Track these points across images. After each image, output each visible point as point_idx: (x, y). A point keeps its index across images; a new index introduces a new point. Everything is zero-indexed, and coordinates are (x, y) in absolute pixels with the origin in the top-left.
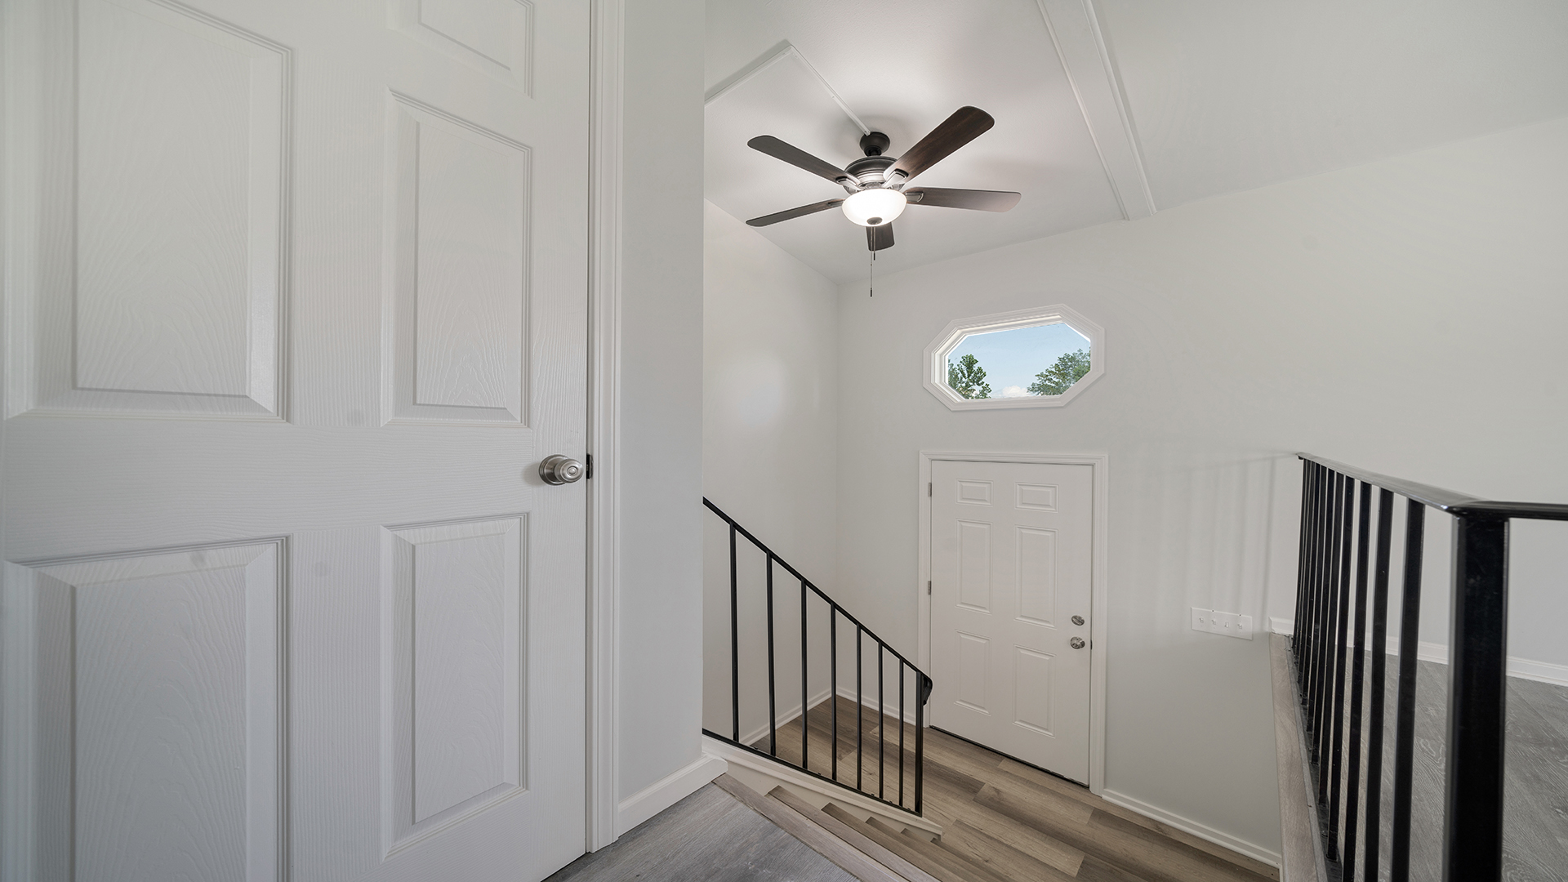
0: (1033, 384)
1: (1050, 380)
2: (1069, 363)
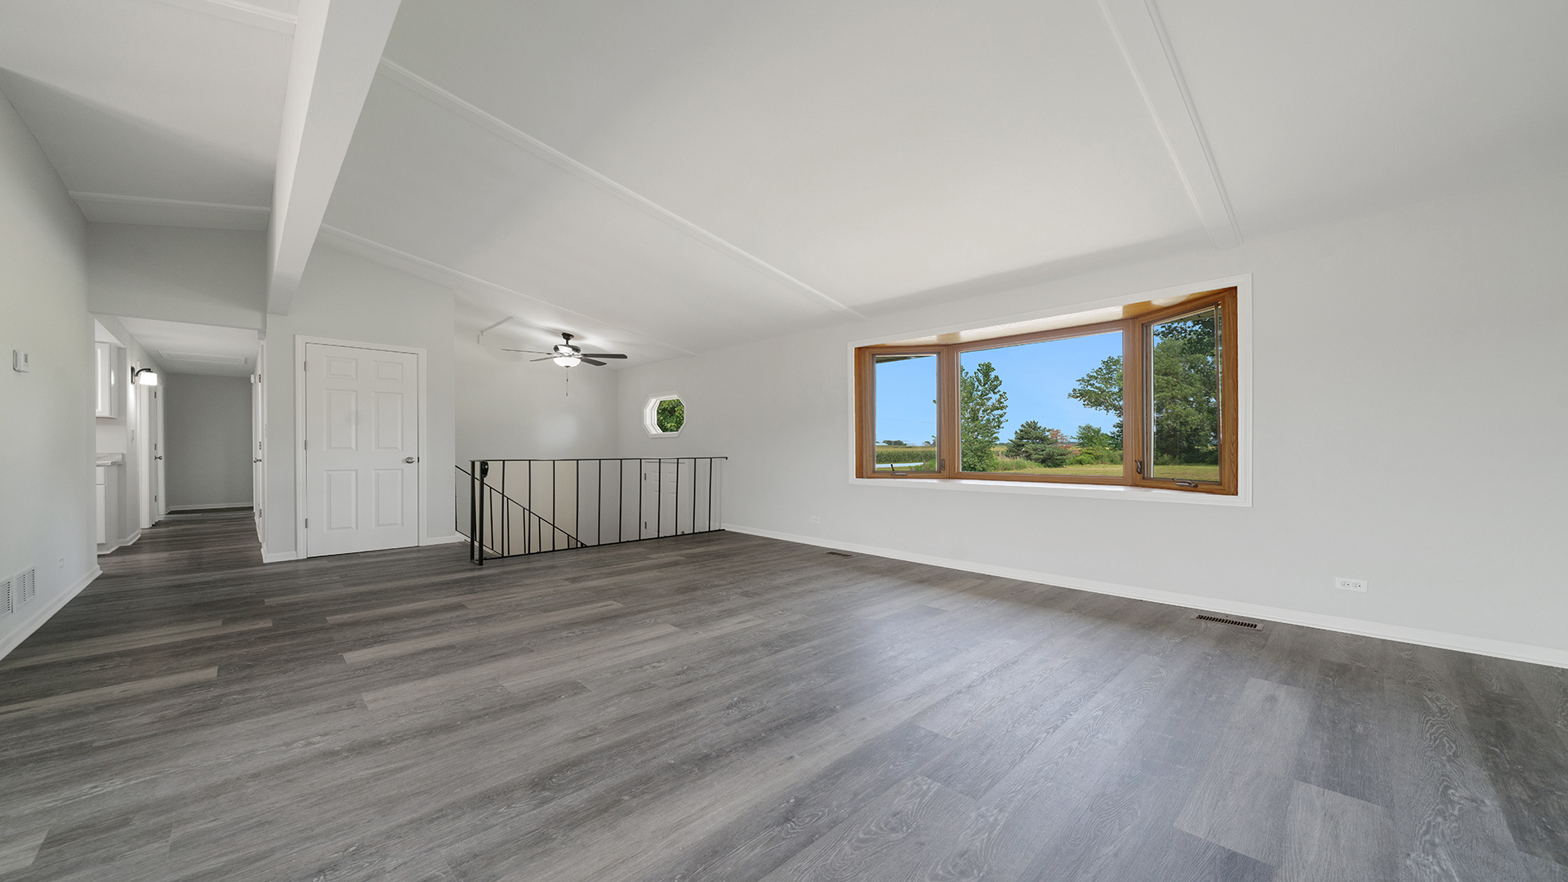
0: (1074, 390)
1: (1092, 385)
2: (1113, 367)
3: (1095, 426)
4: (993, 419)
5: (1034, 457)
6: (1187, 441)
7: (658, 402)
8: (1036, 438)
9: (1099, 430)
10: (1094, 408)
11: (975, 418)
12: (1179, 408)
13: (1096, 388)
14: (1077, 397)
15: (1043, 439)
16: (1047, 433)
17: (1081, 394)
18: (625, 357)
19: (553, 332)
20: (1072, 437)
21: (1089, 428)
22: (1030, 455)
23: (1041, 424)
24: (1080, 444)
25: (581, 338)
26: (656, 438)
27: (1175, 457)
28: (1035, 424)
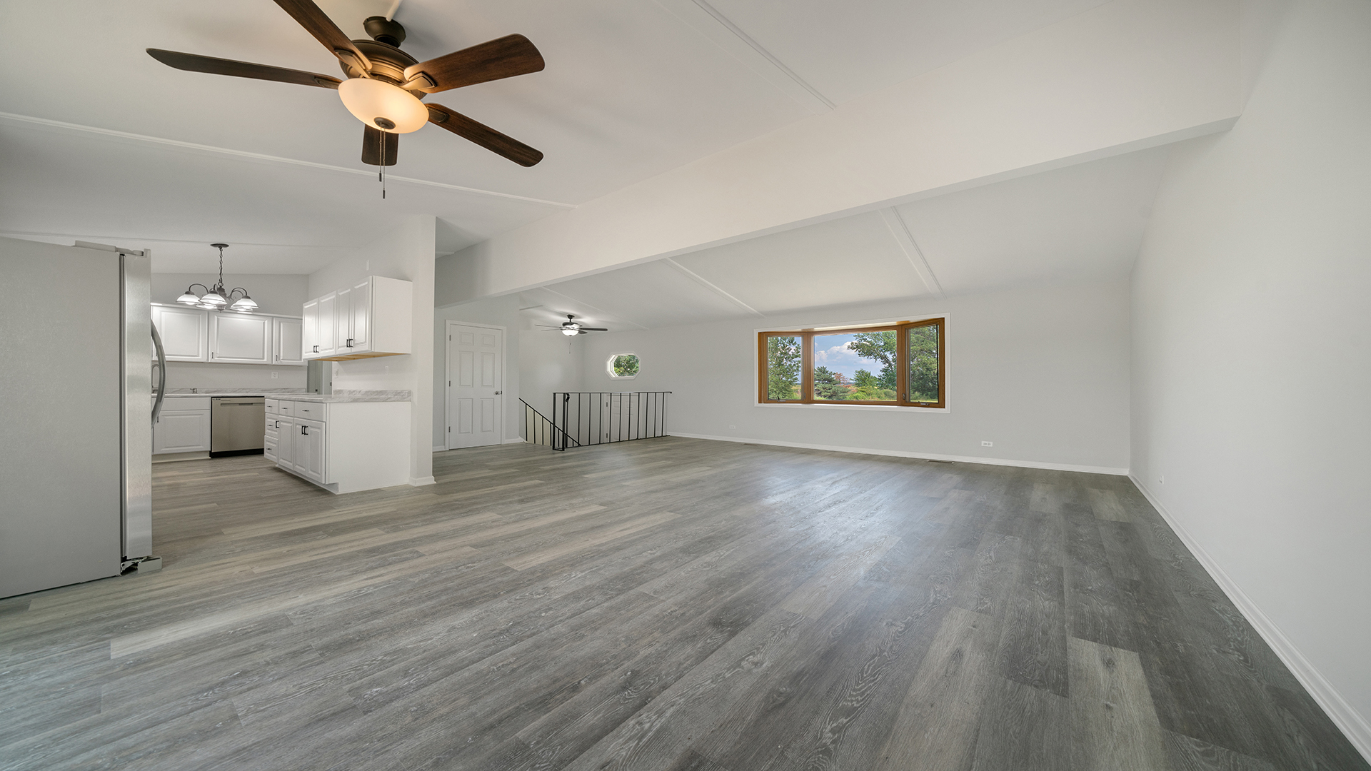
3: (867, 370)
4: (794, 365)
5: (823, 394)
6: (932, 382)
7: (616, 357)
8: (825, 380)
9: (870, 374)
10: (866, 357)
11: (780, 364)
12: (925, 359)
13: (868, 341)
14: (854, 348)
15: (830, 381)
16: (833, 376)
17: (857, 347)
18: (606, 330)
19: (562, 314)
20: (851, 379)
21: (862, 372)
22: (820, 393)
23: (829, 369)
24: (856, 384)
25: (579, 317)
26: (615, 380)
27: (923, 394)
28: (825, 369)
